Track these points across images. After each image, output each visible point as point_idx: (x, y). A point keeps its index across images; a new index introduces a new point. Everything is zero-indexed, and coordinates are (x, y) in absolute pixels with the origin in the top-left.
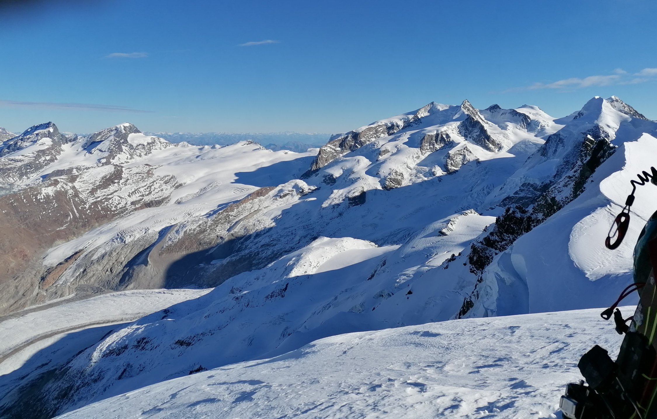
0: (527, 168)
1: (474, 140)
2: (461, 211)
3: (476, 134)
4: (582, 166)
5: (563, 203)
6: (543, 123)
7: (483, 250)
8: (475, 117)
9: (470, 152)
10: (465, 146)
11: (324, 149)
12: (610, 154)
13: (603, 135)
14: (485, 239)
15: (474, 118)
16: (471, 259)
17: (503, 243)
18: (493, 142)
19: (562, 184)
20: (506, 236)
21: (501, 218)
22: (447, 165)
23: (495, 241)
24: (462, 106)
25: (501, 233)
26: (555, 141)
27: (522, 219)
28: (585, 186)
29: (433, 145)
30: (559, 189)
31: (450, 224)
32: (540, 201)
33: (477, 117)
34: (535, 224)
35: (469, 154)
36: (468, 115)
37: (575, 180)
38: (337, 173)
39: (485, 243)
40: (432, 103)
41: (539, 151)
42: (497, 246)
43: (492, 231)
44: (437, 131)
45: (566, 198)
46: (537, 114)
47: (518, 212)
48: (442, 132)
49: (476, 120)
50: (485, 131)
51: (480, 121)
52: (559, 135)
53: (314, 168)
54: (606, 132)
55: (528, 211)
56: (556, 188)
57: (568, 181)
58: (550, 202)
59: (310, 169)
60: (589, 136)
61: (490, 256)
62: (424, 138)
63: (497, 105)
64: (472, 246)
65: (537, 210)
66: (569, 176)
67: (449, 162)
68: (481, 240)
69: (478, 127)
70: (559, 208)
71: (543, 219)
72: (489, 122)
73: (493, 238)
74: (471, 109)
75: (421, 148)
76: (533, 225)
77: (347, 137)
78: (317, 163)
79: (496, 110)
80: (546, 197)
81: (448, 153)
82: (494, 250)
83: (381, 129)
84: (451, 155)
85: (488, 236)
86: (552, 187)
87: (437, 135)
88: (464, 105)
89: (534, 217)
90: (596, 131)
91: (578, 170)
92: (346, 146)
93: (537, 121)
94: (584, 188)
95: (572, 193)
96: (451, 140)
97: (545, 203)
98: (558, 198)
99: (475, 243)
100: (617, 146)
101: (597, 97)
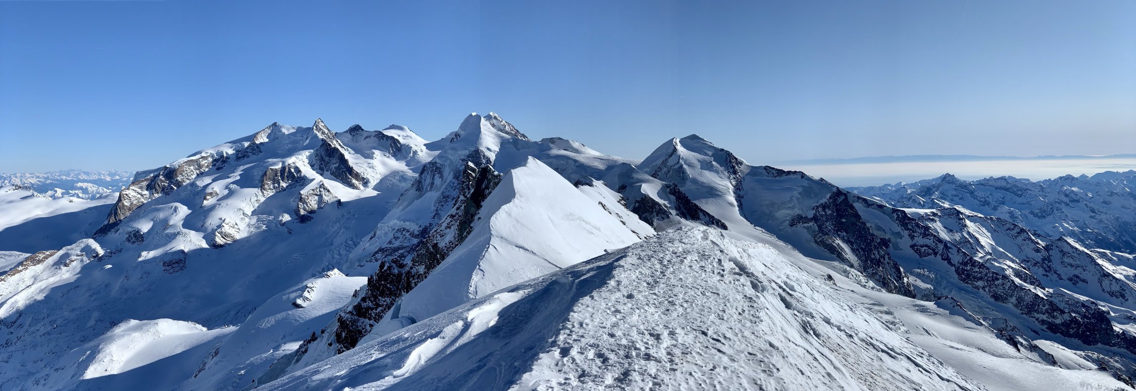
0: (401, 208)
1: (332, 174)
2: (322, 273)
3: (335, 165)
4: (465, 201)
5: (447, 250)
6: (414, 148)
7: (354, 322)
8: (332, 142)
9: (329, 191)
10: (321, 183)
11: (125, 193)
12: (496, 184)
13: (484, 161)
14: (355, 307)
15: (331, 144)
16: (338, 336)
17: (379, 309)
18: (357, 176)
19: (444, 225)
20: (382, 300)
21: (375, 277)
22: (299, 211)
23: (368, 308)
24: (315, 128)
25: (376, 297)
26: (431, 172)
27: (400, 274)
28: (472, 225)
29: (279, 183)
30: (442, 232)
31: (306, 291)
32: (420, 250)
33: (335, 142)
34: (416, 280)
35: (327, 193)
36: (323, 140)
37: (458, 219)
38: (145, 227)
39: (355, 313)
40: (275, 124)
41: (413, 185)
42: (370, 314)
43: (363, 296)
44: (283, 163)
45: (450, 243)
46: (407, 136)
47: (395, 268)
48: (289, 165)
49: (333, 146)
50: (346, 161)
51: (339, 148)
52: (436, 163)
53: (112, 220)
54: (487, 158)
55: (406, 264)
56: (438, 231)
57: (451, 221)
58: (432, 250)
59: (106, 222)
60: (471, 164)
61: (363, 329)
62: (265, 174)
63: (359, 125)
64: (339, 319)
65: (417, 262)
66: (452, 215)
67: (301, 205)
68: (350, 309)
69: (337, 156)
70: (443, 258)
71: (425, 273)
72: (349, 149)
73: (364, 305)
74: (326, 131)
75: (262, 188)
76: (413, 281)
77: (158, 176)
78: (116, 214)
79: (357, 132)
80: (427, 245)
81: (300, 194)
82: (367, 321)
83: (206, 163)
84: (303, 196)
85: (359, 303)
86: (433, 231)
87: (283, 168)
88: (316, 127)
89: (414, 271)
90: (476, 156)
91: (461, 206)
92: (158, 188)
93: (408, 145)
94: (471, 228)
95: (457, 235)
96: (302, 175)
97: (426, 252)
98: (441, 245)
99: (343, 315)
100: (502, 174)
101: (474, 114)
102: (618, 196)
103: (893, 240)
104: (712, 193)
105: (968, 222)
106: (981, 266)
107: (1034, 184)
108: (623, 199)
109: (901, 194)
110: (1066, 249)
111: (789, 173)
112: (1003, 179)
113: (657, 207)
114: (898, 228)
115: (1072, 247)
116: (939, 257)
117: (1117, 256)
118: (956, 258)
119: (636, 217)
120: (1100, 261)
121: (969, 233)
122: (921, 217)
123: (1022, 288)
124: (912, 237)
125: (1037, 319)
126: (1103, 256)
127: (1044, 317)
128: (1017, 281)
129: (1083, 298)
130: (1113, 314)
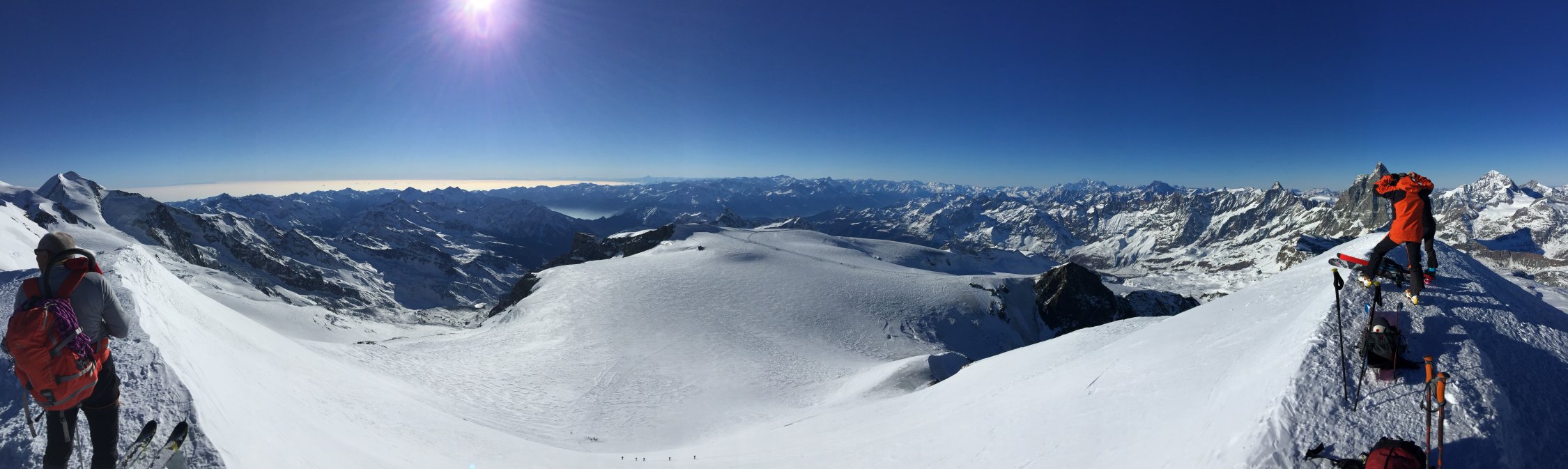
102: (24, 212)
103: (192, 233)
104: (83, 207)
105: (237, 221)
106: (246, 247)
107: (278, 199)
108: (27, 214)
109: (196, 205)
110: (296, 236)
111: (132, 194)
112: (257, 195)
113: (50, 218)
114: (196, 226)
115: (299, 235)
116: (220, 242)
117: (325, 239)
118: (231, 244)
119: (36, 224)
120: (315, 243)
121: (238, 228)
122: (209, 219)
123: (270, 260)
124: (205, 231)
125: (280, 278)
126: (317, 239)
127: (284, 276)
128: (267, 256)
129: (306, 265)
130: (323, 273)
